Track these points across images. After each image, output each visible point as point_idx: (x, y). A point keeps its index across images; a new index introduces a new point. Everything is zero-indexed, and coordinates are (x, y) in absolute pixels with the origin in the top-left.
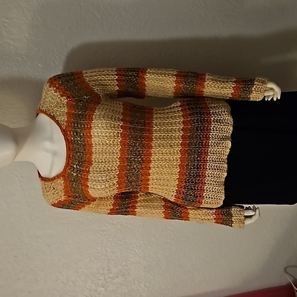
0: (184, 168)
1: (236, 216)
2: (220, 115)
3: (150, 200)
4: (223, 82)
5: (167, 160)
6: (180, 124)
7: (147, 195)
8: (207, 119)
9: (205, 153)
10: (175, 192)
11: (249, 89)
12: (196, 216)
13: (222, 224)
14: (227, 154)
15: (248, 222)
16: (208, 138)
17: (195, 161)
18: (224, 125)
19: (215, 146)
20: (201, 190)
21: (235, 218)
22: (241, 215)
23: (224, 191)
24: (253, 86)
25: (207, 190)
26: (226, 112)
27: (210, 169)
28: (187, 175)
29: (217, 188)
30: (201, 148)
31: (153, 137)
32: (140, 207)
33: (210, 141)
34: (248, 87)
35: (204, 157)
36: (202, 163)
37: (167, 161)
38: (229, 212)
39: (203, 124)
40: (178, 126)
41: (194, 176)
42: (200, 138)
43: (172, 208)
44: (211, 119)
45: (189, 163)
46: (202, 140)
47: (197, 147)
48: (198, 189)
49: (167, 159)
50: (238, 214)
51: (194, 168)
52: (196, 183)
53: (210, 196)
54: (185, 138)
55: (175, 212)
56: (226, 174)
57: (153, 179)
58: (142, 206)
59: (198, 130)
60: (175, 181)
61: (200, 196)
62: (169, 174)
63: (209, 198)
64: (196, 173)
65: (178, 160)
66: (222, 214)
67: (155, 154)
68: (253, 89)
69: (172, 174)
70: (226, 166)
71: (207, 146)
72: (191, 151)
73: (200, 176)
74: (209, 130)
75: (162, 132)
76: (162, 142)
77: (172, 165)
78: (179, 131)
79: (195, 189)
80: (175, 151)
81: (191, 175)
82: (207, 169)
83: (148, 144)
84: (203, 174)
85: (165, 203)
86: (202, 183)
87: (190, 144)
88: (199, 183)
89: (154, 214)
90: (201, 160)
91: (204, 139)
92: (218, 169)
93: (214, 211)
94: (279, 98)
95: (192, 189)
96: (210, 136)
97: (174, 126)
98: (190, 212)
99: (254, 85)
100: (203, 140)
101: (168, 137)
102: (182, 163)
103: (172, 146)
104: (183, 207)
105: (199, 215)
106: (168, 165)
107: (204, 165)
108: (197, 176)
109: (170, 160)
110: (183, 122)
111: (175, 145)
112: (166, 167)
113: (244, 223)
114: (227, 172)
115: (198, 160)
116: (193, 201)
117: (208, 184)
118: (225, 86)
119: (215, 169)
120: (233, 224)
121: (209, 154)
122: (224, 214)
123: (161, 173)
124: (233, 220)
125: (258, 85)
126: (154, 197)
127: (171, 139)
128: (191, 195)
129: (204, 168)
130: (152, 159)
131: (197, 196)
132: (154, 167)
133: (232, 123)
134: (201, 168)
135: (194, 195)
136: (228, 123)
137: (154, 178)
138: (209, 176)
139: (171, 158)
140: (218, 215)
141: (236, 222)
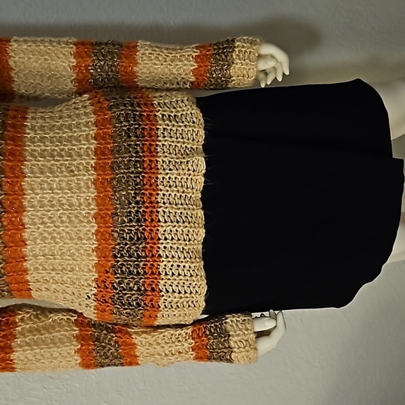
0: (106, 222)
1: (238, 335)
2: (174, 108)
3: (45, 328)
4: (174, 50)
5: (63, 204)
6: (89, 127)
7: (39, 319)
8: (148, 115)
9: (151, 185)
10: (94, 285)
11: (226, 56)
12: (152, 350)
13: (209, 359)
14: (200, 186)
15: (265, 345)
16: (153, 153)
17: (130, 203)
18: (185, 126)
19: (170, 170)
20: (153, 273)
21: (234, 339)
22: (247, 330)
23: (203, 273)
24: (233, 51)
25: (166, 274)
26: (186, 102)
27: (166, 222)
28: (115, 240)
29: (187, 265)
30: (140, 173)
31: (27, 154)
32: (21, 347)
33: (160, 160)
34: (224, 53)
35: (151, 194)
36: (147, 207)
37: (66, 207)
38: (221, 329)
39: (140, 125)
40: (85, 131)
41: (131, 238)
42: (137, 152)
43: (98, 339)
44: (155, 116)
45: (116, 209)
46: (140, 157)
47: (132, 173)
48: (145, 273)
49: (64, 201)
50: (241, 330)
51: (131, 221)
52: (139, 256)
53: (174, 287)
54: (103, 153)
55: (104, 347)
56: (202, 232)
57: (35, 256)
58: (28, 344)
59: (130, 137)
60: (90, 255)
61: (153, 290)
62: (71, 239)
63: (174, 291)
64: (136, 233)
65: (90, 204)
66: (207, 336)
67: (32, 189)
68: (234, 57)
69: (80, 239)
70: (201, 213)
71: (153, 169)
72: (119, 181)
73: (145, 238)
74: (153, 136)
75: (48, 143)
76: (49, 164)
77: (76, 217)
78: (88, 141)
79: (138, 273)
80: (82, 184)
81: (124, 239)
82: (159, 221)
83: (12, 168)
84: (153, 235)
85: (80, 330)
86: (153, 256)
87: (115, 166)
88: (147, 256)
89: (56, 358)
90: (144, 202)
91: (146, 154)
92: (184, 222)
93: (189, 331)
94: (287, 73)
95: (130, 273)
96: (159, 150)
97: (75, 132)
98: (137, 340)
99: (235, 47)
100: (144, 156)
101: (63, 153)
102: (100, 210)
103: (72, 171)
104: (120, 331)
105: (158, 344)
106: (69, 217)
107: (152, 212)
108: (138, 239)
109: (71, 205)
110: (96, 124)
111: (79, 170)
112: (63, 222)
113: (256, 349)
114: (206, 227)
115: (137, 203)
116: (139, 305)
117: (167, 257)
118: (178, 55)
119: (178, 222)
120: (233, 355)
121: (161, 187)
122: (212, 334)
123: (53, 238)
124: (232, 344)
125: (243, 47)
126: (54, 321)
127: (70, 155)
128: (131, 289)
129: (152, 220)
130: (25, 203)
131: (146, 290)
132: (34, 224)
133: (202, 121)
134: (145, 220)
135: (139, 289)
136: (194, 122)
137: (37, 251)
138: (166, 239)
139: (74, 201)
140: (200, 337)
141: (239, 348)
